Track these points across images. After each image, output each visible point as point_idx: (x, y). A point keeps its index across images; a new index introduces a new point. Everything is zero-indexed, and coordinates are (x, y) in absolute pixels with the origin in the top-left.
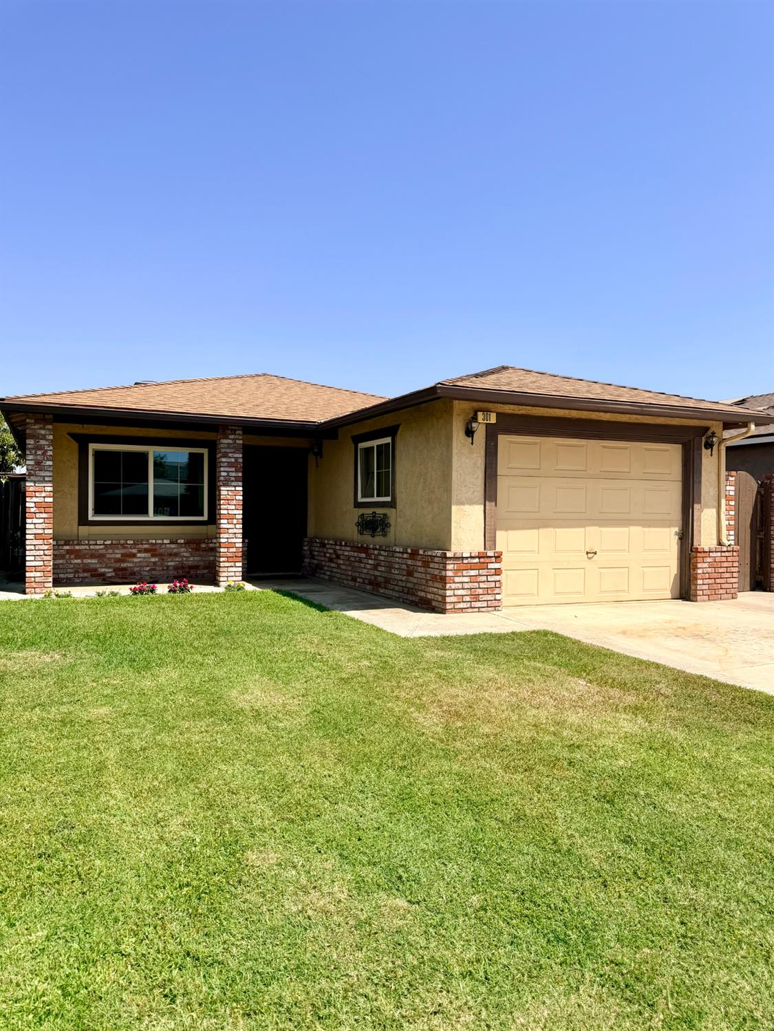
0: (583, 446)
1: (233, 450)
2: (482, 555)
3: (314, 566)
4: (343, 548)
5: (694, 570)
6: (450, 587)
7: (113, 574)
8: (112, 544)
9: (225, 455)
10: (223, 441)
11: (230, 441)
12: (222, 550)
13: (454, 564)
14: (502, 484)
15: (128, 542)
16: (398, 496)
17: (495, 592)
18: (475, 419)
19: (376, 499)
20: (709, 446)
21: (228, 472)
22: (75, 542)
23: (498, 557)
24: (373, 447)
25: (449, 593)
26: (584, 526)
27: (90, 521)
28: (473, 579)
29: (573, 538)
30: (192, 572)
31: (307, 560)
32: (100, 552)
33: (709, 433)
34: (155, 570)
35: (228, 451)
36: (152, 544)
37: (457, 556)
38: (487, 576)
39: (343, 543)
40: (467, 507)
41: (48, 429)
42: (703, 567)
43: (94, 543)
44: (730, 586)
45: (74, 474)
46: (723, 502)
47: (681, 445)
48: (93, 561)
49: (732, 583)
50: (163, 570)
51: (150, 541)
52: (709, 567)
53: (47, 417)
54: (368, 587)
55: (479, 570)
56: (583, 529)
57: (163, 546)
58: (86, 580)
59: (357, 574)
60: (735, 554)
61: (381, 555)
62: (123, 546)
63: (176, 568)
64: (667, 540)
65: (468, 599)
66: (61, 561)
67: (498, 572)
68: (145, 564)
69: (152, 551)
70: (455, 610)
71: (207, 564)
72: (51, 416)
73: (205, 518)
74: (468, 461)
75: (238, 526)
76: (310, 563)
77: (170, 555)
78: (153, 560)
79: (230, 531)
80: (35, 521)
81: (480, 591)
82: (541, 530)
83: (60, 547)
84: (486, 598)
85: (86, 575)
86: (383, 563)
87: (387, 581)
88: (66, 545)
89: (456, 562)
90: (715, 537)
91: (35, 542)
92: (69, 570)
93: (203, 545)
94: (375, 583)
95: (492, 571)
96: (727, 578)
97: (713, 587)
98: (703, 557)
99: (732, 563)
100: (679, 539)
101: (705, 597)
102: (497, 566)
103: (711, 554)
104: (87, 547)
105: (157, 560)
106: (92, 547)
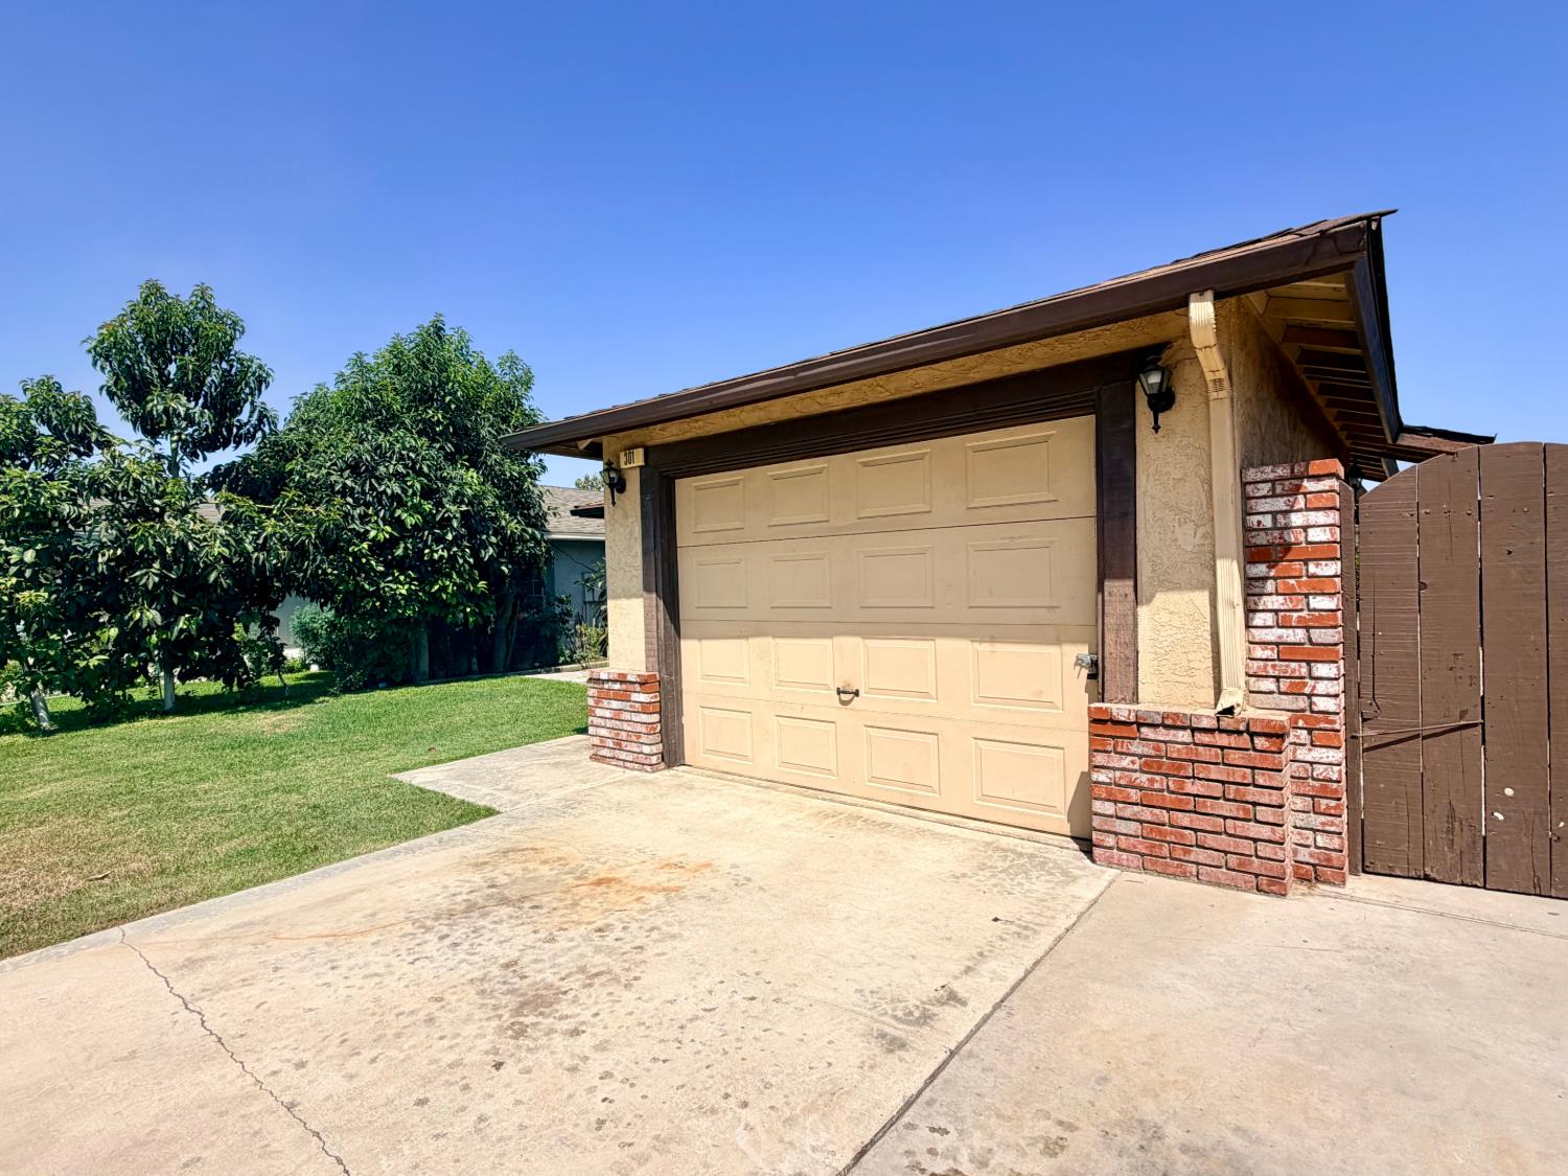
2: (623, 678)
18: (611, 465)
25: (592, 731)
26: (830, 636)
29: (807, 659)
38: (631, 712)
40: (624, 603)
47: (1091, 419)
49: (1255, 840)
55: (622, 701)
56: (827, 642)
60: (1260, 742)
64: (1050, 679)
67: (645, 707)
70: (598, 757)
81: (624, 735)
82: (751, 641)
84: (629, 746)
90: (1205, 679)
95: (637, 705)
96: (1225, 818)
97: (1160, 832)
98: (1113, 737)
99: (1249, 771)
100: (1090, 677)
101: (1124, 855)
102: (643, 698)
103: (1146, 732)
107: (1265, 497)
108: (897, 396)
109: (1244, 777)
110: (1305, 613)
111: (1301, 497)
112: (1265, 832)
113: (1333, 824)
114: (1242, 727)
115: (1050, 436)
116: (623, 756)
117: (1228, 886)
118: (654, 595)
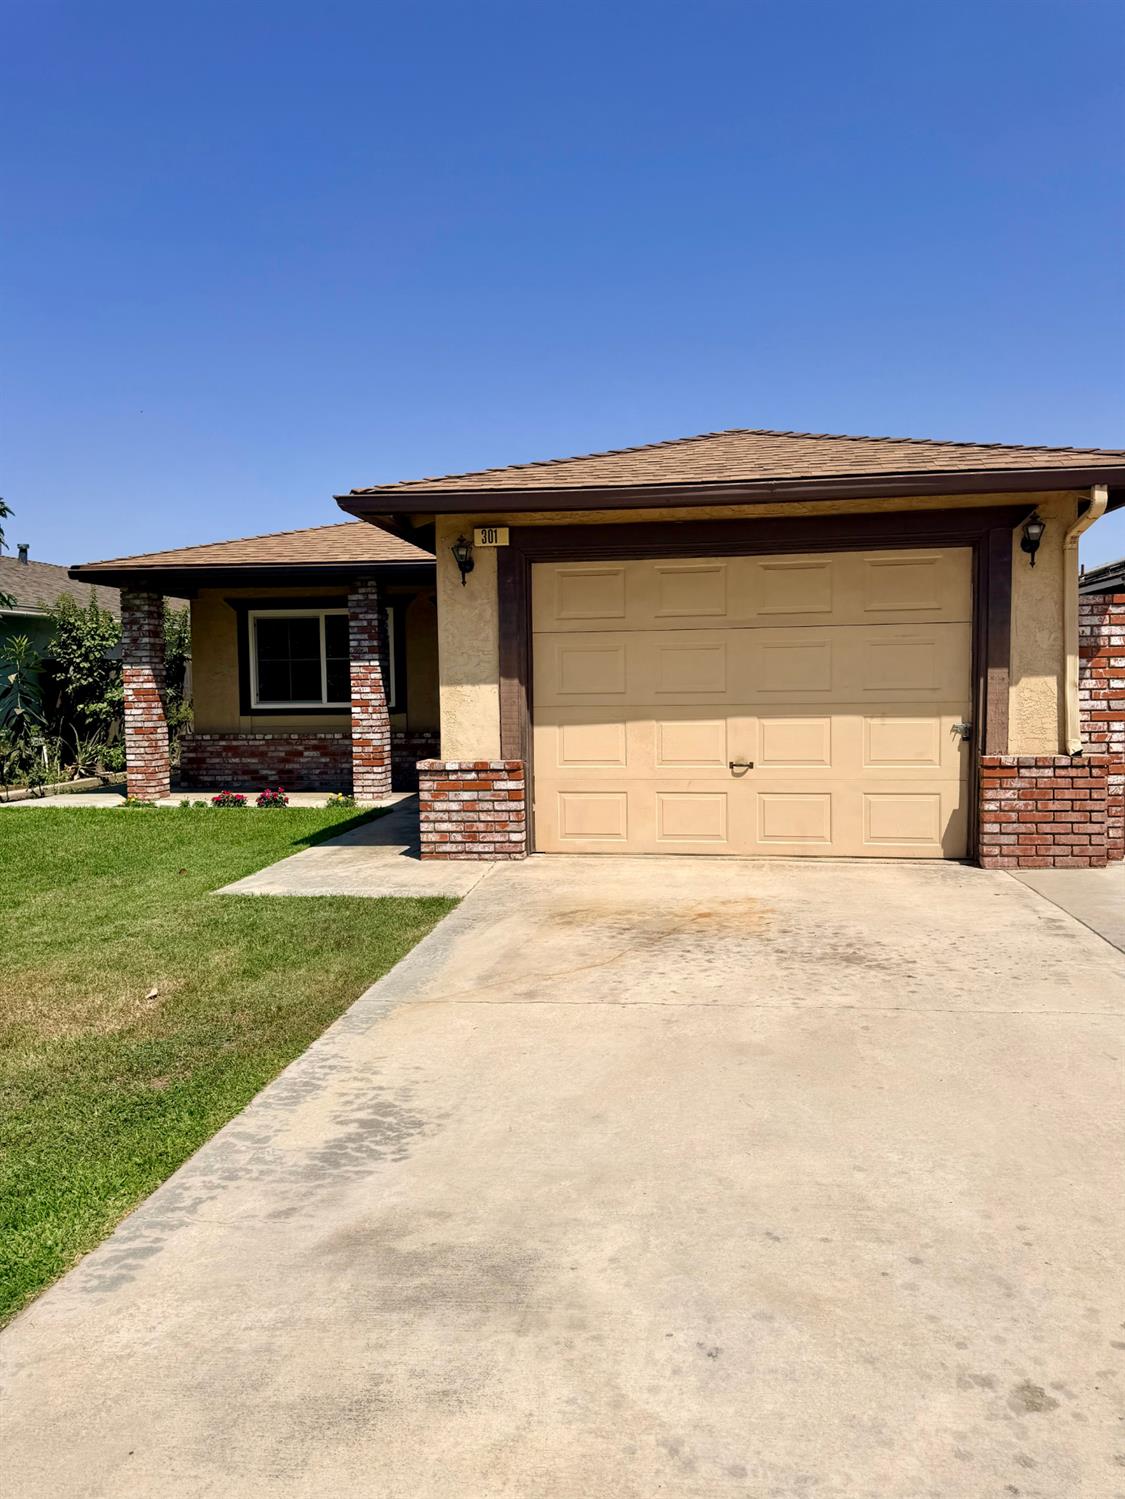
0: (716, 571)
1: (364, 610)
2: (480, 767)
5: (982, 805)
6: (427, 817)
7: (276, 778)
8: (273, 739)
9: (356, 617)
12: (355, 749)
13: (434, 781)
15: (292, 736)
17: (508, 829)
20: (1029, 545)
21: (359, 640)
22: (232, 737)
25: (424, 827)
26: (724, 716)
27: (252, 710)
28: (469, 807)
29: (699, 739)
32: (261, 749)
33: (1030, 517)
34: (326, 773)
35: (358, 610)
36: (321, 739)
38: (493, 801)
40: (467, 689)
41: (143, 598)
43: (253, 737)
44: (1085, 840)
45: (234, 650)
46: (1074, 661)
47: (969, 550)
48: (254, 761)
49: (1090, 835)
50: (336, 773)
51: (319, 736)
52: (1019, 799)
55: (478, 791)
56: (720, 723)
57: (335, 742)
58: (247, 784)
60: (1095, 772)
62: (288, 741)
64: (932, 743)
65: (459, 838)
66: (217, 760)
67: (522, 795)
68: (314, 766)
69: (322, 748)
70: (436, 854)
73: (392, 704)
74: (467, 611)
75: (374, 716)
78: (323, 760)
79: (364, 723)
80: (134, 712)
81: (481, 827)
82: (630, 725)
83: (216, 743)
84: (491, 837)
85: (246, 777)
88: (223, 740)
89: (436, 778)
90: (1053, 735)
91: (135, 738)
92: (227, 771)
95: (503, 793)
96: (1072, 823)
97: (1031, 839)
98: (1000, 778)
99: (1088, 791)
100: (964, 739)
101: (1006, 859)
102: (511, 785)
103: (1024, 772)
104: (245, 743)
105: (328, 760)
106: (251, 743)
107: (1087, 615)
108: (815, 513)
109: (1085, 795)
110: (1106, 691)
111: (1107, 617)
112: (1096, 828)
113: (1119, 822)
114: (1086, 763)
115: (935, 560)
116: (479, 848)
117: (1073, 867)
118: (516, 681)
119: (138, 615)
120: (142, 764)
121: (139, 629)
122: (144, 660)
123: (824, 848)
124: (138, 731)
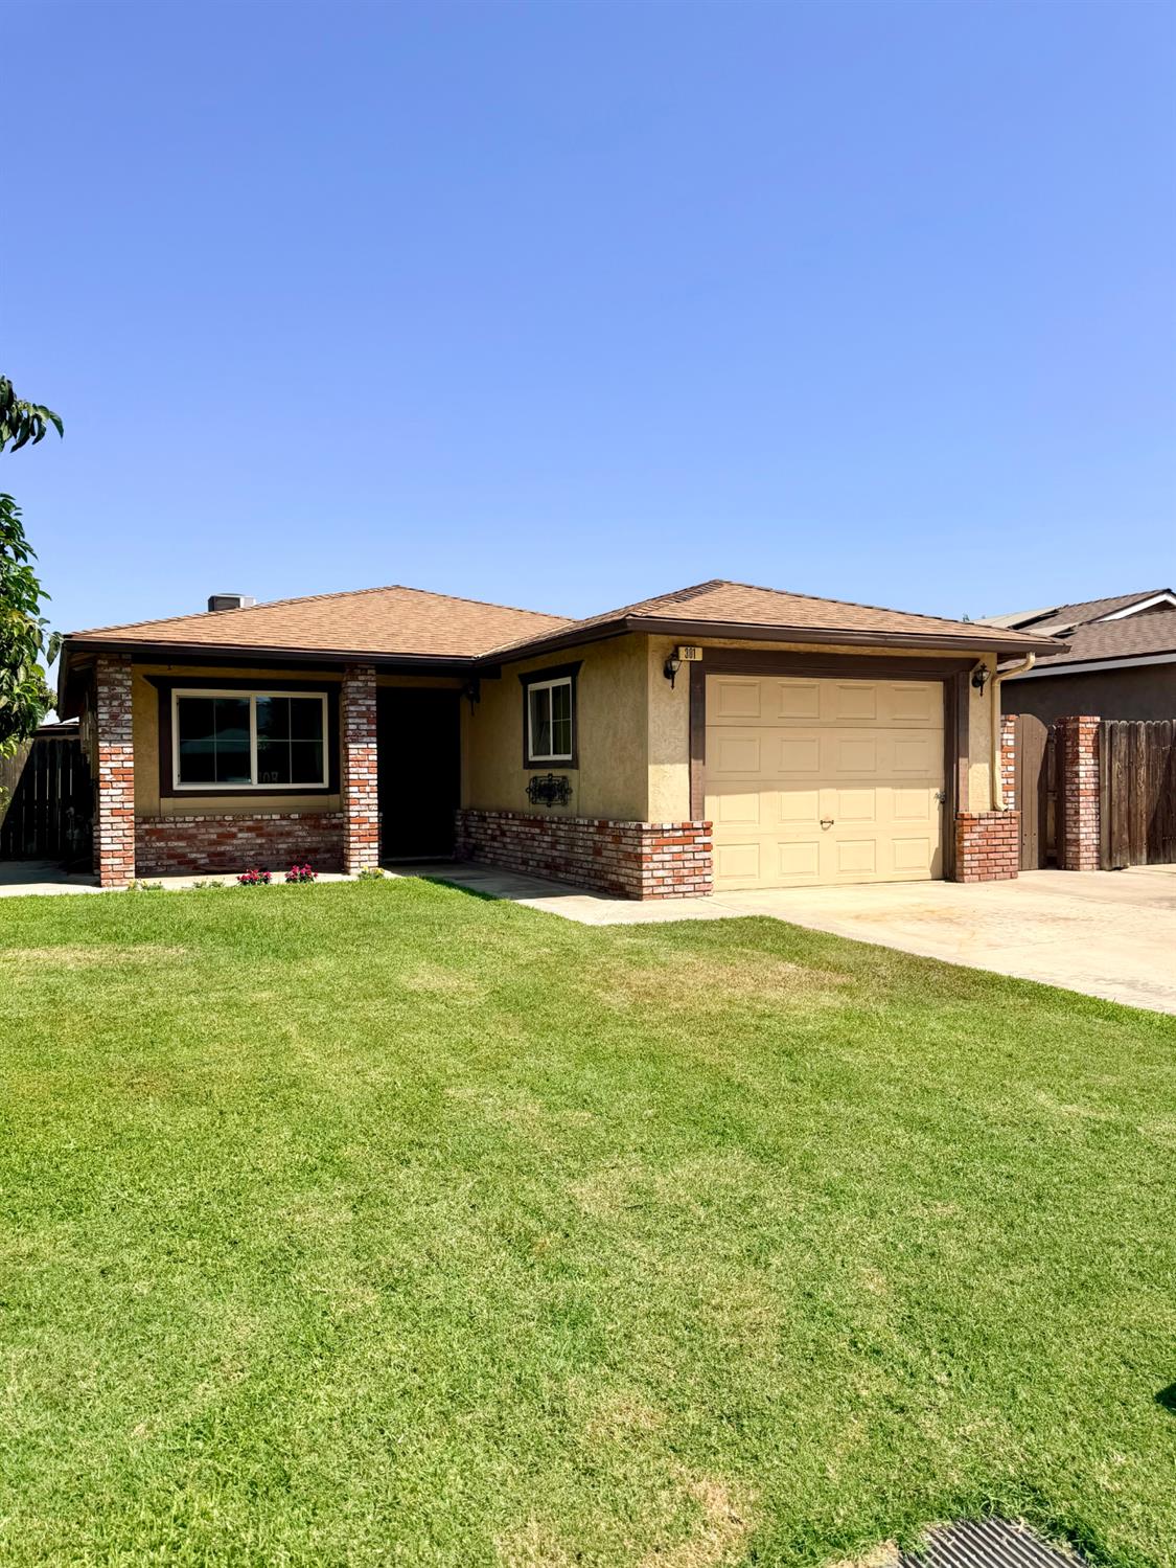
0: (814, 687)
1: (364, 696)
2: (686, 827)
3: (470, 847)
4: (510, 822)
5: (960, 843)
6: (648, 867)
7: (207, 861)
8: (205, 821)
9: (354, 702)
10: (350, 684)
11: (360, 684)
12: (352, 827)
13: (652, 838)
14: (712, 737)
15: (226, 818)
16: (581, 753)
18: (675, 656)
19: (552, 757)
20: (978, 683)
21: (358, 724)
22: (156, 819)
23: (707, 829)
24: (548, 690)
25: (645, 874)
26: (817, 789)
27: (176, 791)
28: (676, 857)
29: (802, 804)
30: (310, 857)
31: (461, 840)
32: (190, 831)
33: (978, 666)
34: (261, 854)
35: (358, 696)
36: (257, 820)
37: (656, 828)
39: (510, 816)
40: (667, 767)
41: (126, 673)
42: (970, 839)
43: (181, 820)
44: (1008, 862)
46: (998, 754)
47: (941, 683)
48: (181, 844)
49: (1010, 859)
50: (272, 854)
51: (255, 817)
53: (124, 656)
54: (545, 872)
55: (683, 845)
56: (815, 792)
57: (272, 823)
58: (173, 869)
59: (529, 856)
61: (560, 829)
62: (220, 824)
63: (289, 852)
64: (925, 805)
65: (669, 881)
66: (145, 844)
67: (707, 847)
68: (248, 847)
69: (257, 829)
70: (653, 895)
71: (329, 847)
72: (129, 656)
73: (325, 785)
74: (667, 708)
75: (372, 795)
76: (465, 843)
77: (282, 834)
78: (259, 841)
80: (112, 792)
82: (762, 794)
83: (142, 826)
84: (691, 880)
85: (172, 862)
86: (562, 840)
87: (569, 863)
88: (145, 823)
89: (654, 836)
90: (987, 799)
91: (112, 819)
92: (149, 856)
93: (324, 822)
94: (552, 866)
95: (700, 846)
96: (1003, 852)
97: (985, 863)
98: (971, 826)
99: (1010, 832)
100: (943, 802)
101: (974, 876)
103: (982, 822)
104: (173, 826)
105: (264, 841)
106: (179, 825)
109: (1008, 835)
111: (1007, 728)
114: (1009, 816)
115: (926, 688)
116: (684, 888)
117: (1004, 879)
118: (701, 762)
119: (119, 690)
120: (120, 847)
121: (120, 705)
122: (125, 737)
123: (872, 877)
124: (114, 812)
